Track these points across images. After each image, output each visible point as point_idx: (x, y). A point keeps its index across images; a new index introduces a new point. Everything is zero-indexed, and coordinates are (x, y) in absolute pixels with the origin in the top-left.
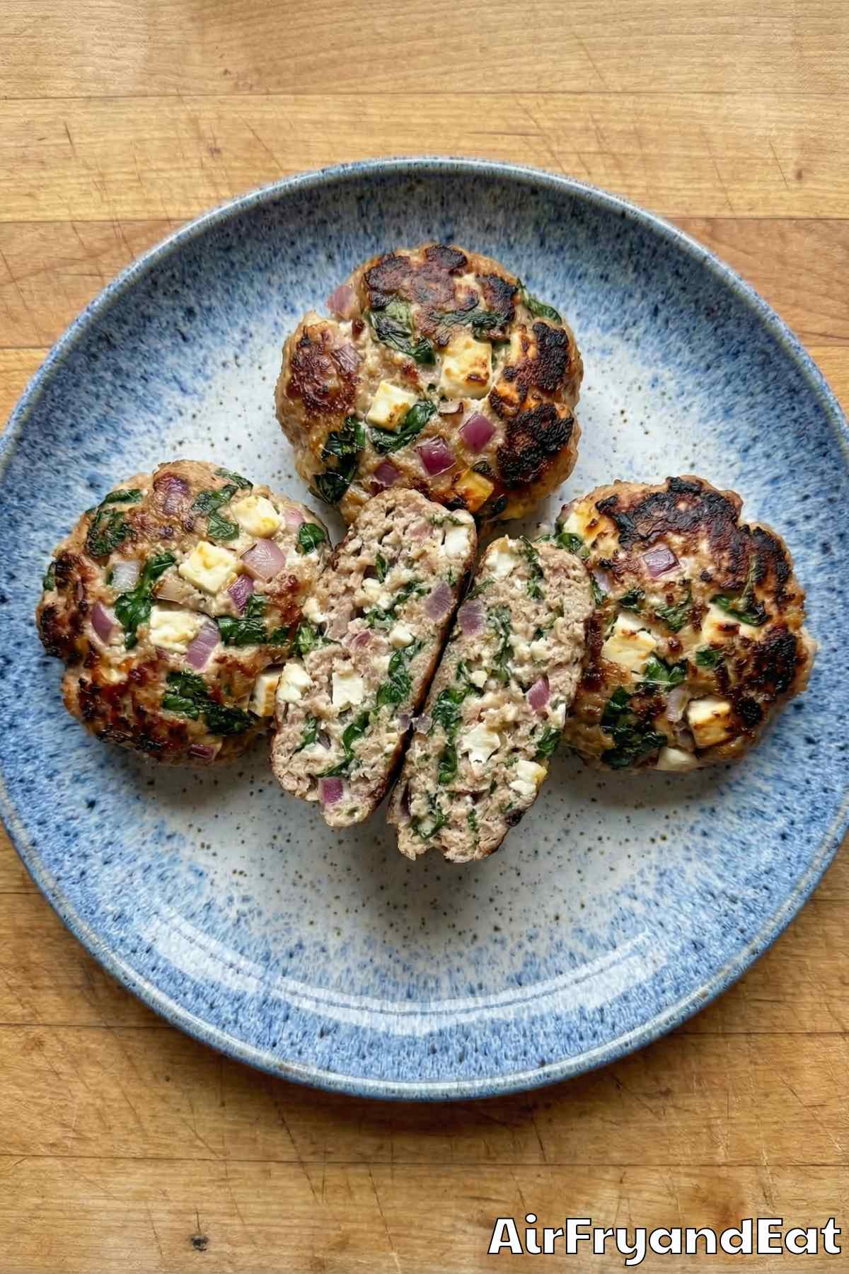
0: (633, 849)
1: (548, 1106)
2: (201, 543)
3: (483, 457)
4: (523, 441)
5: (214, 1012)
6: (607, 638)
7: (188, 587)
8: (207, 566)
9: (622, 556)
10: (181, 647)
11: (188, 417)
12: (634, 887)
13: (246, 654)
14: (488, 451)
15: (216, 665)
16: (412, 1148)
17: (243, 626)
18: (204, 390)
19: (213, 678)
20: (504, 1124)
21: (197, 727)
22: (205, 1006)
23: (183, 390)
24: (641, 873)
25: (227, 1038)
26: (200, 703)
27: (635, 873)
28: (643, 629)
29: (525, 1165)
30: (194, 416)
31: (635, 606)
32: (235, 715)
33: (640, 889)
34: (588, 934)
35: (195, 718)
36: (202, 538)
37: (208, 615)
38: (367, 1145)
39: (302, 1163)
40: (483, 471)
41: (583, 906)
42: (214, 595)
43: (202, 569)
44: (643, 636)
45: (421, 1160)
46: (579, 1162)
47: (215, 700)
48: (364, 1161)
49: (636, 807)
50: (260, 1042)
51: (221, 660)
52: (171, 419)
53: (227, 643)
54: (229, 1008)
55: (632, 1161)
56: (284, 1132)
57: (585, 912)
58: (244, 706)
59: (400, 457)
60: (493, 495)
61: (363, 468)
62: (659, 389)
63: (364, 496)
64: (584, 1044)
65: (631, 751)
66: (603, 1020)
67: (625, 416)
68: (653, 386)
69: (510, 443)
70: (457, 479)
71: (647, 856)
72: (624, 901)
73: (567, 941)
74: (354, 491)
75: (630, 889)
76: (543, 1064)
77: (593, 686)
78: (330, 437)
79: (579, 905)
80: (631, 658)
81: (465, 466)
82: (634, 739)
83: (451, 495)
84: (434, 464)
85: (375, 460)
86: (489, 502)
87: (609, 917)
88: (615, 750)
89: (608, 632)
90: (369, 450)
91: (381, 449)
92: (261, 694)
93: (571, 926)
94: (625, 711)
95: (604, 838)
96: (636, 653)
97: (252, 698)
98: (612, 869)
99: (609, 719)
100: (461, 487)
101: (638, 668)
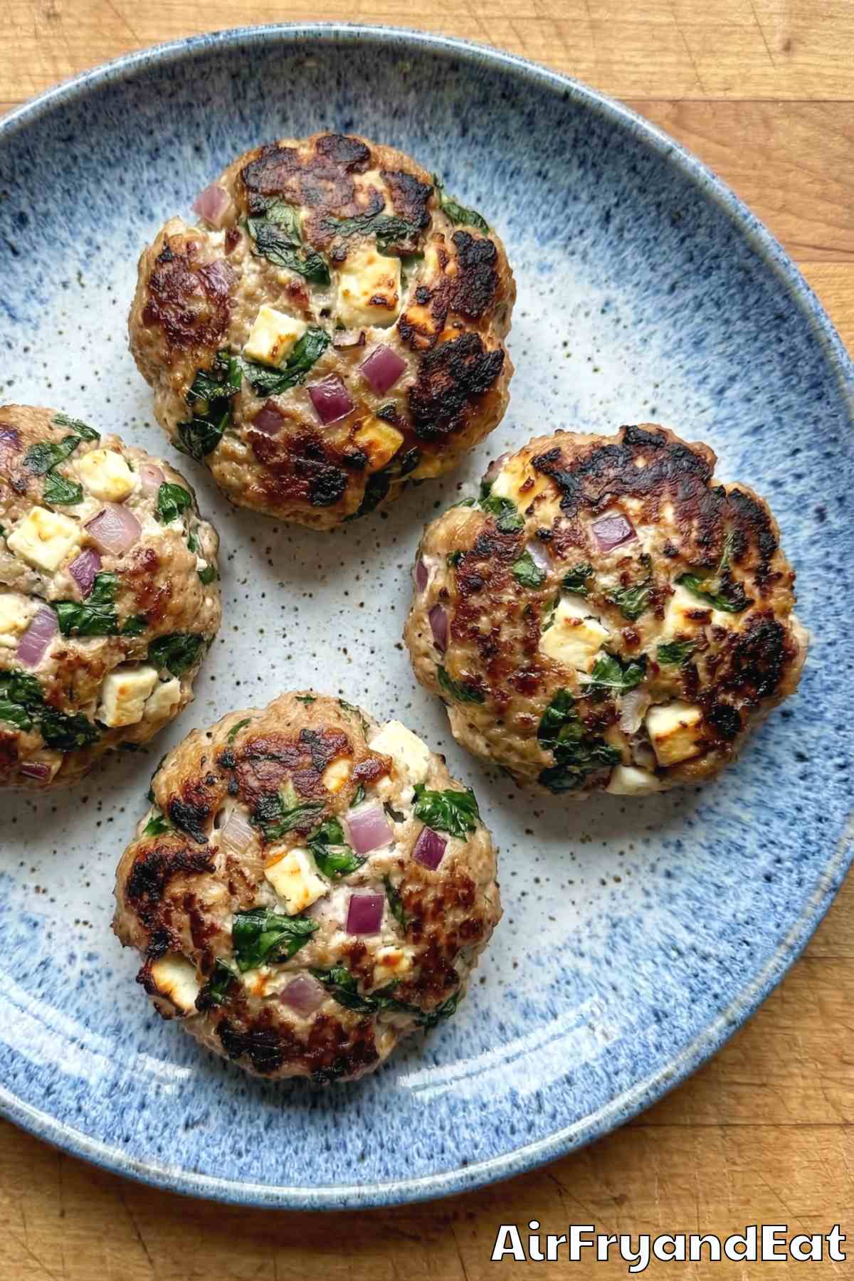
0: (578, 893)
1: (471, 1217)
2: (35, 509)
3: (389, 400)
4: (441, 380)
5: (51, 1098)
6: (546, 628)
7: (19, 564)
8: (43, 538)
9: (564, 525)
10: (10, 640)
11: (19, 350)
12: (579, 941)
13: (91, 648)
14: (397, 393)
15: (55, 662)
16: (300, 1269)
17: (88, 613)
18: (39, 317)
19: (51, 678)
20: (417, 1240)
21: (31, 740)
22: (40, 1091)
23: (13, 317)
24: (589, 924)
25: (67, 1130)
26: (33, 709)
27: (581, 923)
28: (591, 617)
30: (26, 349)
31: (581, 588)
32: (79, 724)
33: (588, 944)
34: (521, 999)
35: (27, 729)
36: (36, 503)
37: (43, 600)
38: (245, 1264)
40: (388, 417)
41: (515, 965)
42: (51, 574)
43: (37, 541)
44: (591, 625)
47: (53, 705)
49: (583, 841)
50: (108, 1137)
51: (60, 656)
53: (68, 634)
54: (70, 1093)
56: (140, 1249)
57: (518, 972)
58: (90, 713)
59: (285, 400)
60: (403, 448)
61: (238, 415)
62: (612, 315)
63: (241, 450)
64: (516, 1139)
65: (576, 770)
66: (540, 1108)
67: (569, 349)
68: (603, 311)
69: (424, 383)
70: (357, 427)
71: (595, 902)
72: (568, 959)
73: (495, 1009)
74: (227, 443)
75: (575, 944)
76: (465, 1163)
77: (528, 687)
78: (198, 376)
79: (510, 964)
80: (577, 653)
81: (368, 412)
82: (580, 755)
83: (350, 449)
84: (328, 409)
85: (254, 405)
86: (397, 457)
87: (549, 980)
88: (556, 768)
89: (547, 620)
90: (246, 392)
91: (262, 391)
92: (111, 699)
93: (500, 991)
94: (568, 720)
95: (543, 880)
96: (582, 647)
97: (99, 704)
98: (552, 919)
99: (548, 730)
100: (363, 439)
101: (585, 665)
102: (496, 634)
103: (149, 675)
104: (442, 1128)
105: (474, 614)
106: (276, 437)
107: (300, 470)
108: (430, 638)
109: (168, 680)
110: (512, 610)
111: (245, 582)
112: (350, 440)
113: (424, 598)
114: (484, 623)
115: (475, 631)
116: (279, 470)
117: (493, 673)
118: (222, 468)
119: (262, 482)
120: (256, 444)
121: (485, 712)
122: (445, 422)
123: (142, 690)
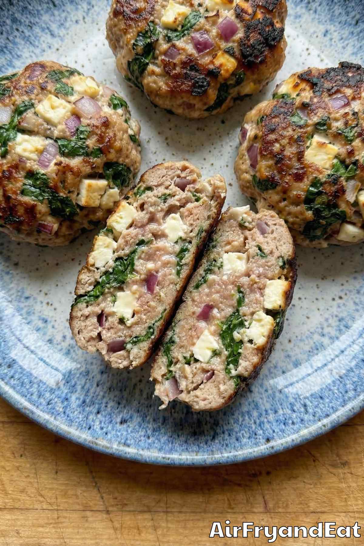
0: (321, 305)
1: (268, 473)
2: (50, 95)
3: (230, 44)
4: (254, 38)
5: (50, 406)
6: (308, 147)
7: (40, 121)
8: (53, 108)
9: (315, 100)
10: (34, 156)
11: (54, 50)
12: (322, 329)
13: (75, 162)
14: (234, 42)
15: (55, 168)
16: (180, 502)
17: (73, 144)
18: (64, 36)
19: (54, 175)
20: (239, 485)
21: (42, 208)
22: (44, 403)
23: (52, 35)
24: (327, 320)
25: (57, 423)
26: (44, 192)
27: (322, 320)
28: (330, 143)
29: (254, 512)
30: (58, 50)
31: (325, 127)
32: (65, 202)
33: (326, 330)
34: (293, 359)
35: (42, 202)
36: (50, 93)
37: (51, 138)
38: (150, 499)
39: (108, 512)
40: (229, 52)
41: (290, 341)
42: (55, 126)
43: (50, 110)
44: (331, 146)
45: (184, 509)
46: (289, 510)
47: (54, 190)
48: (149, 510)
50: (80, 427)
51: (58, 164)
52: (44, 51)
53: (63, 154)
54: (60, 405)
55: (323, 509)
56: (96, 490)
57: (291, 345)
58: (73, 196)
59: (180, 43)
60: (237, 69)
61: (157, 52)
62: (329, 36)
63: (157, 70)
64: (296, 427)
65: (323, 222)
66: (307, 412)
67: (309, 51)
68: (325, 35)
69: (247, 37)
70: (215, 56)
71: (330, 308)
72: (316, 337)
73: (280, 364)
74: (151, 67)
75: (320, 330)
76: (268, 440)
77: (299, 178)
78: (138, 36)
79: (287, 341)
80: (323, 160)
81: (220, 49)
82: (325, 213)
83: (211, 67)
84: (201, 47)
85: (164, 46)
86: (233, 74)
87: (307, 348)
88: (314, 220)
89: (308, 144)
90: (161, 41)
91: (169, 39)
92: (84, 192)
93: (282, 355)
94: (320, 193)
95: (303, 298)
96: (325, 157)
97: (78, 194)
98: (308, 318)
99: (309, 200)
100: (217, 62)
101: (327, 166)
102: (282, 151)
103: (103, 183)
104: (255, 423)
105: (272, 143)
106: (176, 61)
107: (186, 76)
108: (248, 162)
109: (113, 188)
110: (291, 138)
111: (155, 153)
112: (212, 62)
113: (245, 144)
114: (277, 147)
115: (271, 152)
116: (176, 77)
117: (280, 171)
118: (148, 80)
119: (167, 84)
120: (166, 65)
121: (277, 193)
122: (256, 57)
123: (100, 189)
